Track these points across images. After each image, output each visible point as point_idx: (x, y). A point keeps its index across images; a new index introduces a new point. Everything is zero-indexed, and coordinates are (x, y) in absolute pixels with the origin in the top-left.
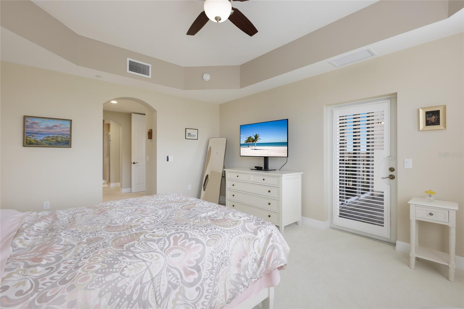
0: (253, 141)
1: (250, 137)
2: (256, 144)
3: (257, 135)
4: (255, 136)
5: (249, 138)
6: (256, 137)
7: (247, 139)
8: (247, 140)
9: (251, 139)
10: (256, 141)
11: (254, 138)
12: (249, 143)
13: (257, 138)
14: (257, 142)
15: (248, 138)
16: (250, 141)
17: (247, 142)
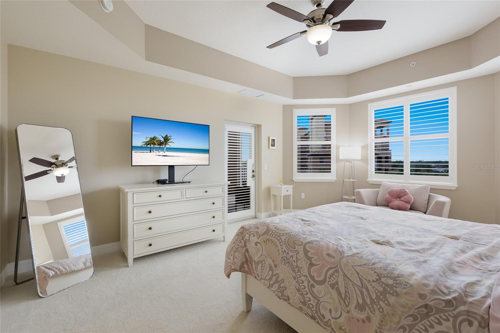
0: (161, 144)
1: (154, 137)
2: (166, 148)
3: (168, 136)
4: (164, 137)
5: (154, 139)
6: (166, 139)
7: (148, 140)
8: (147, 142)
9: (157, 141)
10: (165, 145)
11: (162, 140)
12: (152, 146)
13: (169, 140)
14: (167, 146)
15: (151, 138)
16: (154, 144)
17: (148, 144)
